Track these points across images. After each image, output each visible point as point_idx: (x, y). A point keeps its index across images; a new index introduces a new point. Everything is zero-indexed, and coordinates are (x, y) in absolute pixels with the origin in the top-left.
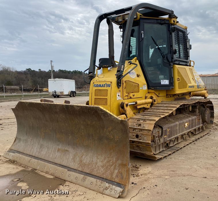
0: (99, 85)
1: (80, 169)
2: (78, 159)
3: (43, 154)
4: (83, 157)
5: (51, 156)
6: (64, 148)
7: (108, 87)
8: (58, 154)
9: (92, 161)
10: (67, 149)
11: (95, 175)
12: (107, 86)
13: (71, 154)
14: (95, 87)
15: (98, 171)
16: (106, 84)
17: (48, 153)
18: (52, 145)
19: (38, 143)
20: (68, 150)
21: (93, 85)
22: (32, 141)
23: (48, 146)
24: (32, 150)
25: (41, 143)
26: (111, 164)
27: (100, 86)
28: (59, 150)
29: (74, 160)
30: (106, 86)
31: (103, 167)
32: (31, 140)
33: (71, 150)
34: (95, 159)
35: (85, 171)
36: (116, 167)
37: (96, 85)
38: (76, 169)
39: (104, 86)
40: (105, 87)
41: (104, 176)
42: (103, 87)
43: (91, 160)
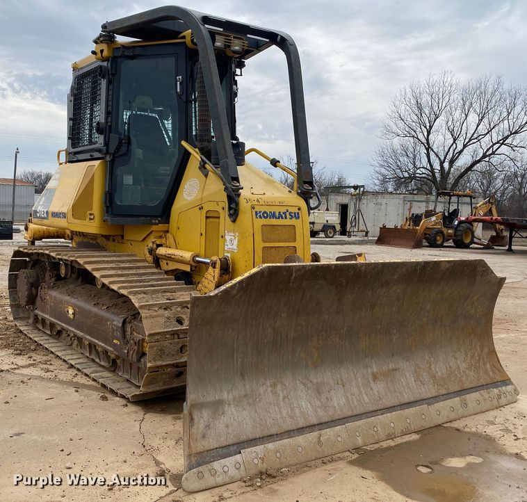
0: (271, 212)
1: (444, 392)
2: (426, 376)
3: (338, 404)
4: (433, 367)
5: (366, 398)
6: (385, 368)
7: (294, 219)
8: (379, 387)
9: (450, 367)
10: (394, 367)
11: (470, 387)
12: (292, 216)
13: (407, 374)
14: (261, 217)
15: (469, 379)
16: (287, 211)
17: (351, 394)
18: (352, 374)
19: (305, 385)
20: (397, 367)
21: (254, 213)
22: (279, 387)
23: (342, 380)
24: (297, 411)
25: (315, 381)
26: (477, 358)
27: (273, 216)
28: (375, 377)
29: (421, 382)
30: (288, 216)
31: (469, 368)
32: (274, 385)
33: (402, 364)
34: (452, 363)
35: (452, 390)
36: (485, 360)
37: (260, 212)
38: (437, 394)
39: (283, 216)
40: (286, 218)
41: (483, 382)
42: (282, 218)
43: (448, 366)
